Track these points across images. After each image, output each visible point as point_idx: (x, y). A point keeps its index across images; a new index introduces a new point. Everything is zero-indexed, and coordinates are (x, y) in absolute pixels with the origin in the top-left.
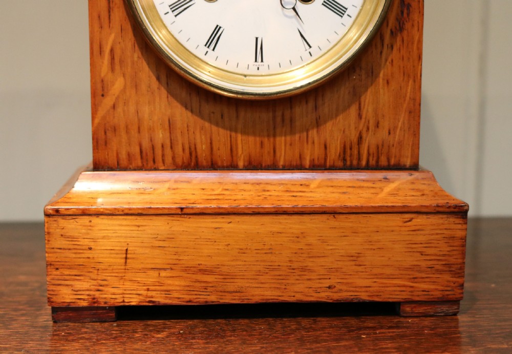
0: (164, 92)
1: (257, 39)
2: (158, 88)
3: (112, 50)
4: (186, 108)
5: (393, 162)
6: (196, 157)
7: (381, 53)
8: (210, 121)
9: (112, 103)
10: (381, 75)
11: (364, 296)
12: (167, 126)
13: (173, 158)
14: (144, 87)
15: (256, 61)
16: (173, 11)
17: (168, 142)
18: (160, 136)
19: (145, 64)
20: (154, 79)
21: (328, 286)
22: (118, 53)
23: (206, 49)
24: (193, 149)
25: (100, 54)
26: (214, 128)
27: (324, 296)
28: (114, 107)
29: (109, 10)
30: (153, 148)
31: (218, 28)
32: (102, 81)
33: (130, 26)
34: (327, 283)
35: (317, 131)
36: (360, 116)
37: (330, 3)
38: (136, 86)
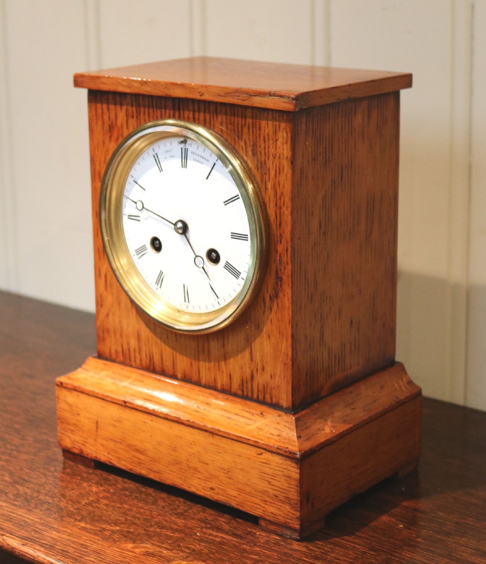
1: (184, 285)
2: (131, 308)
3: (105, 276)
4: (147, 326)
5: (274, 401)
6: (154, 363)
7: (264, 312)
8: (161, 339)
9: (106, 313)
10: (265, 330)
11: (234, 504)
12: (136, 336)
13: (141, 360)
14: (123, 305)
15: (185, 301)
16: (137, 255)
17: (137, 348)
18: (133, 343)
21: (210, 487)
22: (108, 277)
23: (156, 286)
24: (151, 357)
25: (100, 276)
26: (163, 345)
27: (208, 494)
28: (107, 315)
30: (129, 350)
31: (161, 273)
32: (101, 296)
34: (210, 485)
35: (225, 364)
36: (252, 359)
37: (229, 267)
38: (119, 304)
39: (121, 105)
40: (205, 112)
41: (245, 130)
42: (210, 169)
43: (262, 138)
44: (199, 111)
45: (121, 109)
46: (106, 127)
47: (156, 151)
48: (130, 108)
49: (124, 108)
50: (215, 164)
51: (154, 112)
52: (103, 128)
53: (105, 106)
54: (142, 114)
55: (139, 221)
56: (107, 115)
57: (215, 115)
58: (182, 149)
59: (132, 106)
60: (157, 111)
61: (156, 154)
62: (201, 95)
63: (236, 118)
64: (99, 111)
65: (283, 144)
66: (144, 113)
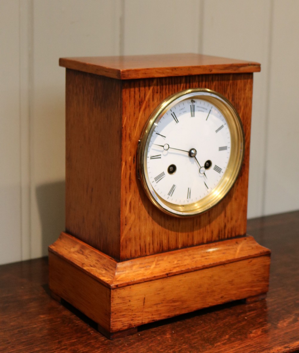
0: (151, 218)
1: (189, 188)
2: (149, 217)
3: (130, 203)
4: (159, 224)
6: (163, 247)
8: (168, 229)
9: (129, 228)
12: (151, 234)
13: (153, 249)
14: (142, 218)
15: (188, 198)
16: (155, 181)
17: (151, 242)
18: (149, 239)
19: (143, 207)
20: (147, 213)
22: (133, 203)
23: (168, 196)
24: (161, 243)
25: (126, 205)
26: (170, 232)
27: (220, 302)
28: (130, 229)
29: (130, 184)
30: (145, 246)
31: (174, 186)
32: (126, 218)
33: (138, 190)
34: (220, 296)
35: (210, 226)
36: (225, 216)
37: (216, 168)
38: (139, 218)
39: (149, 86)
40: (206, 81)
41: (229, 87)
42: (208, 114)
43: (238, 90)
44: (202, 81)
45: (149, 89)
46: (137, 102)
47: (173, 111)
48: (156, 87)
49: (151, 88)
50: (210, 110)
51: (172, 87)
52: (135, 104)
53: (137, 89)
54: (164, 90)
55: (160, 158)
56: (138, 95)
57: (212, 82)
58: (191, 106)
59: (157, 85)
60: (174, 86)
61: (174, 113)
62: (211, 71)
63: (224, 82)
64: (132, 93)
65: (249, 91)
66: (166, 89)
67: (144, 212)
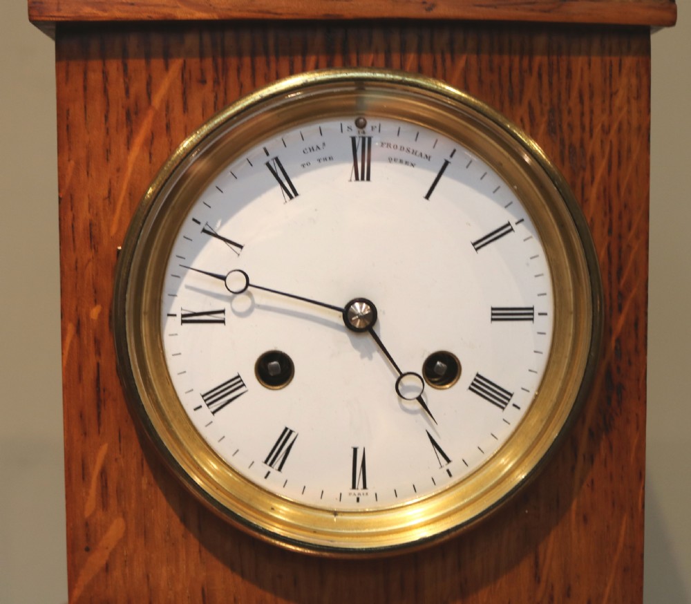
0: (194, 542)
1: (355, 450)
2: (185, 536)
3: (103, 473)
4: (233, 569)
7: (573, 468)
9: (103, 562)
10: (574, 506)
12: (199, 600)
14: (158, 534)
15: (354, 487)
16: (208, 405)
19: (160, 494)
20: (176, 520)
22: (113, 476)
23: (267, 468)
25: (83, 478)
28: (107, 568)
29: (99, 403)
31: (287, 433)
32: (87, 525)
33: (134, 431)
36: (537, 578)
37: (482, 387)
38: (146, 533)
39: (167, 56)
40: (419, 51)
41: (532, 81)
42: (435, 175)
43: (575, 94)
44: (403, 50)
45: (167, 68)
46: (117, 114)
47: (272, 155)
48: (194, 63)
49: (176, 65)
50: (447, 163)
51: (268, 64)
52: (106, 117)
53: (114, 67)
54: (232, 74)
55: (223, 322)
56: (122, 86)
57: (448, 57)
58: (353, 139)
59: (202, 56)
60: (277, 60)
61: (277, 159)
62: (429, 9)
63: (506, 58)
64: (95, 77)
65: (629, 101)
66: (239, 70)
67: (163, 514)
